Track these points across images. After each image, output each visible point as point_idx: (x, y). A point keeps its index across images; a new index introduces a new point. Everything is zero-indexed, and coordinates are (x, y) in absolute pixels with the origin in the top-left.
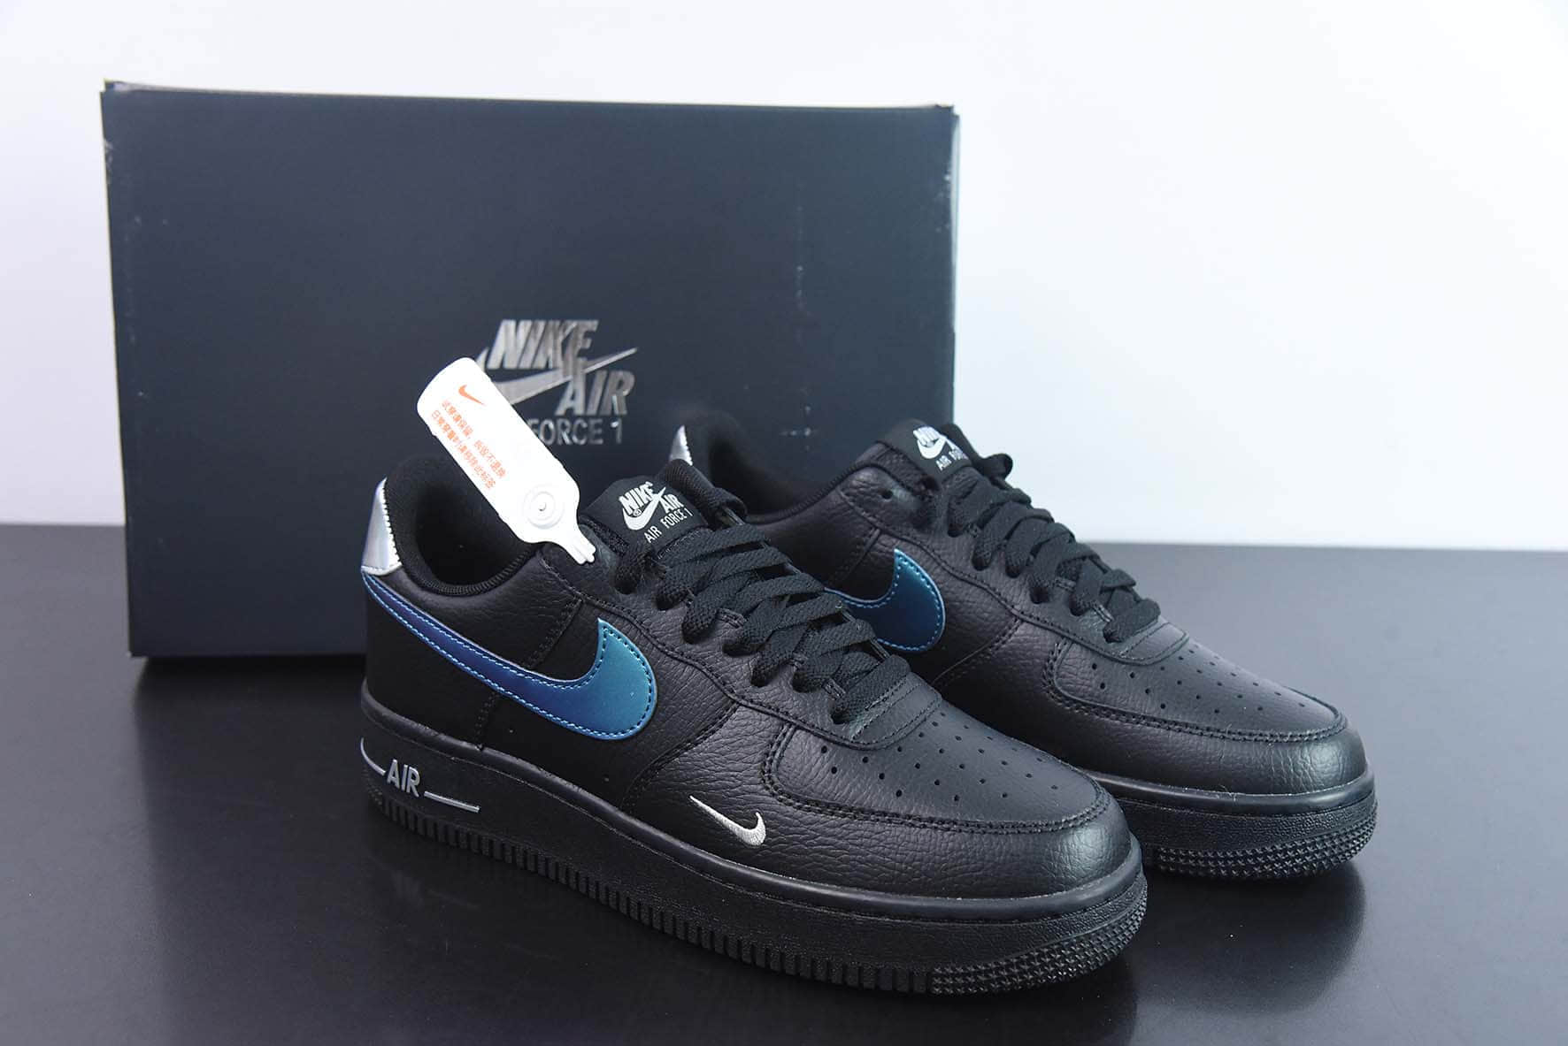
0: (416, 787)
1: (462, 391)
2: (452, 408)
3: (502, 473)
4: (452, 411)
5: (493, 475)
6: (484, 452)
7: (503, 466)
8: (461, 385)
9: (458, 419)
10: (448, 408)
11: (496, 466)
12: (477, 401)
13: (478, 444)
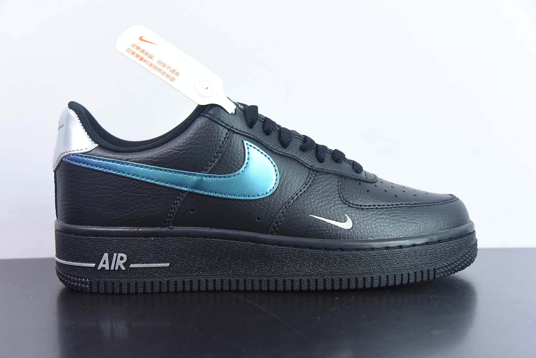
0: (123, 264)
1: (141, 39)
2: (138, 47)
3: (178, 74)
4: (138, 48)
5: (175, 76)
6: (164, 65)
7: (177, 71)
8: (141, 36)
9: (143, 51)
10: (135, 47)
11: (173, 71)
12: (152, 43)
13: (159, 62)
